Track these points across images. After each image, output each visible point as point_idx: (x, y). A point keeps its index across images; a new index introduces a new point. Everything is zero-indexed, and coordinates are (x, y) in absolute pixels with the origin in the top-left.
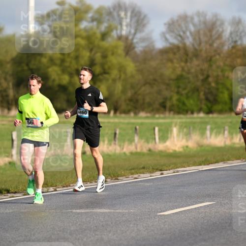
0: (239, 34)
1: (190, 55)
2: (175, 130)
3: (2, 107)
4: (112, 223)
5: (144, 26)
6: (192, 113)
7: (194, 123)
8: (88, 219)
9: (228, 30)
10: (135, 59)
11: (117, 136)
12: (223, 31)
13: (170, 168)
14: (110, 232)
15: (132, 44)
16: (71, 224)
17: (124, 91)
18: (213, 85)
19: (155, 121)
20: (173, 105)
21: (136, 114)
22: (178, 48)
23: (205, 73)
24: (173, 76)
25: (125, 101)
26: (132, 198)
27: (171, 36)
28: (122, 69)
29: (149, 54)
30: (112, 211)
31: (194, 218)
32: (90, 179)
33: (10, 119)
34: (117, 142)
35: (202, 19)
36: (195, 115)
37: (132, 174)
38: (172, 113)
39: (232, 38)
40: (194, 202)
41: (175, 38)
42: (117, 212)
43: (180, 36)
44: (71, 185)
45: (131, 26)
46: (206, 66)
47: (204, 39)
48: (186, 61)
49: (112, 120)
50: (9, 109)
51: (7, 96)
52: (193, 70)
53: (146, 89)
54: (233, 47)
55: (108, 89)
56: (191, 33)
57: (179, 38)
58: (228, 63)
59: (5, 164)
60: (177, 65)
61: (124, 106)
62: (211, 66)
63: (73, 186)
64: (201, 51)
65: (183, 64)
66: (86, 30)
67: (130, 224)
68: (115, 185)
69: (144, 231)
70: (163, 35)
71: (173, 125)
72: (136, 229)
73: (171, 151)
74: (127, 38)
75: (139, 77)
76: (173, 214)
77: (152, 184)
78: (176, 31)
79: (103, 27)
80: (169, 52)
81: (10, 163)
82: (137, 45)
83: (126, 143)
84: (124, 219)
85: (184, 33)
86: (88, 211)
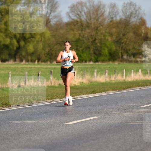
0: (114, 13)
1: (84, 26)
4: (36, 129)
5: (56, 8)
6: (86, 62)
7: (87, 68)
8: (22, 127)
9: (107, 10)
10: (51, 28)
11: (40, 75)
12: (104, 12)
14: (35, 135)
15: (49, 19)
16: (11, 130)
17: (44, 49)
21: (51, 62)
22: (77, 22)
23: (94, 37)
24: (74, 39)
25: (45, 54)
26: (49, 114)
27: (73, 14)
28: (42, 35)
29: (59, 26)
30: (37, 122)
31: (87, 126)
35: (91, 4)
36: (88, 63)
37: (49, 99)
39: (110, 16)
40: (87, 116)
41: (75, 16)
42: (40, 123)
43: (78, 15)
45: (48, 8)
46: (94, 33)
47: (93, 16)
48: (82, 30)
49: (36, 66)
52: (86, 36)
54: (111, 21)
55: (34, 47)
56: (85, 13)
57: (78, 16)
58: (107, 31)
60: (77, 33)
61: (43, 57)
62: (97, 33)
64: (91, 24)
65: (80, 32)
67: (48, 130)
69: (57, 134)
70: (68, 14)
72: (51, 133)
73: (73, 85)
75: (53, 40)
76: (74, 124)
78: (75, 11)
80: (72, 25)
82: (52, 20)
84: (44, 127)
85: (81, 12)
86: (22, 122)
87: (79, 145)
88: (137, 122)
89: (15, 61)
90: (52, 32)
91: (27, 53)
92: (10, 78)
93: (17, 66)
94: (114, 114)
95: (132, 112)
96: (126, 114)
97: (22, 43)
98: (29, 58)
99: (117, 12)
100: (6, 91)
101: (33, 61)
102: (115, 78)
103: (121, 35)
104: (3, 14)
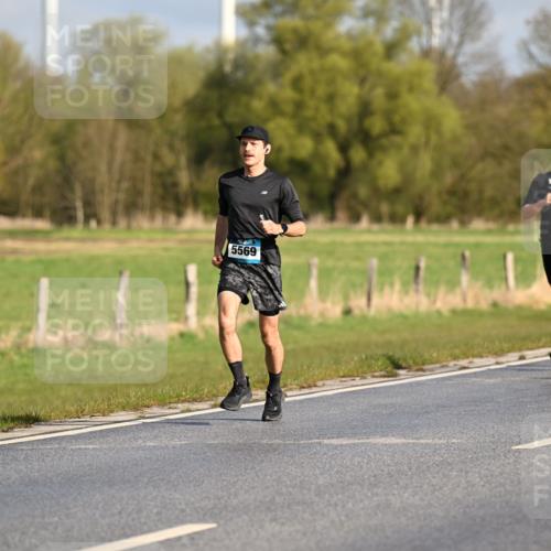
3: (165, 209)
4: (410, 469)
5: (481, 26)
8: (357, 459)
10: (462, 101)
11: (422, 273)
13: (541, 344)
14: (406, 488)
15: (453, 66)
16: (318, 472)
17: (436, 173)
19: (507, 239)
21: (463, 223)
25: (440, 194)
26: (455, 412)
27: (542, 49)
28: (431, 123)
29: (492, 90)
30: (411, 441)
32: (360, 370)
33: (183, 236)
34: (421, 287)
37: (456, 358)
42: (422, 444)
44: (320, 383)
45: (451, 29)
49: (410, 239)
50: (180, 214)
51: (175, 185)
53: (486, 168)
55: (402, 167)
59: (172, 339)
61: (436, 206)
63: (324, 385)
66: (350, 36)
67: (451, 470)
68: (418, 383)
69: (483, 486)
70: (524, 46)
72: (463, 481)
73: (542, 307)
74: (442, 54)
75: (470, 141)
77: (499, 380)
79: (390, 30)
80: (537, 85)
81: (182, 335)
82: (464, 70)
83: (442, 290)
84: (437, 458)
86: (356, 441)
89: (332, 218)
90: (467, 112)
91: (377, 193)
92: (313, 284)
93: (339, 237)
97: (358, 154)
98: (385, 208)
100: (299, 327)
101: (396, 219)
104: (288, 46)
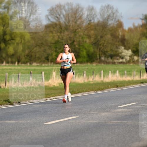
0: (92, 16)
1: (63, 28)
2: (54, 74)
4: (17, 129)
8: (2, 127)
9: (86, 13)
12: (83, 14)
14: (16, 134)
17: (23, 50)
18: (77, 46)
19: (43, 68)
20: (53, 59)
21: (30, 64)
22: (56, 24)
23: (72, 39)
24: (53, 42)
25: (24, 56)
26: (29, 114)
27: (52, 17)
28: (22, 37)
30: (17, 122)
31: (66, 126)
32: (3, 103)
35: (70, 7)
38: (52, 63)
39: (88, 19)
40: (66, 116)
41: (54, 18)
42: (20, 123)
43: (57, 17)
46: (72, 35)
47: (71, 19)
48: (61, 33)
49: (16, 68)
52: (65, 38)
53: (37, 49)
54: (89, 24)
55: (14, 49)
56: (63, 15)
57: (57, 18)
58: (86, 32)
60: (56, 35)
61: (23, 59)
62: (75, 35)
64: (69, 26)
65: (59, 34)
67: (28, 130)
68: (19, 106)
69: (36, 134)
70: (47, 16)
71: (53, 71)
72: (31, 132)
73: (52, 86)
75: (32, 42)
76: (53, 123)
77: (40, 105)
78: (54, 14)
80: (51, 27)
84: (24, 126)
85: (59, 15)
86: (2, 122)
87: (59, 144)
88: (115, 121)
90: (32, 34)
91: (7, 55)
94: (92, 114)
95: (110, 112)
96: (104, 114)
97: (3, 45)
98: (10, 60)
99: (95, 14)
101: (13, 63)
102: (93, 79)
103: (99, 37)
